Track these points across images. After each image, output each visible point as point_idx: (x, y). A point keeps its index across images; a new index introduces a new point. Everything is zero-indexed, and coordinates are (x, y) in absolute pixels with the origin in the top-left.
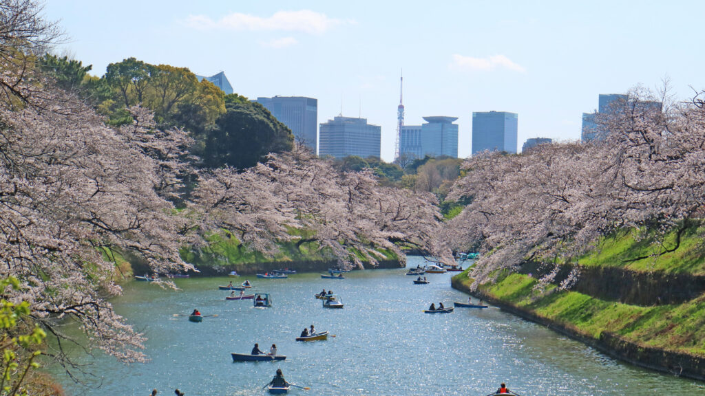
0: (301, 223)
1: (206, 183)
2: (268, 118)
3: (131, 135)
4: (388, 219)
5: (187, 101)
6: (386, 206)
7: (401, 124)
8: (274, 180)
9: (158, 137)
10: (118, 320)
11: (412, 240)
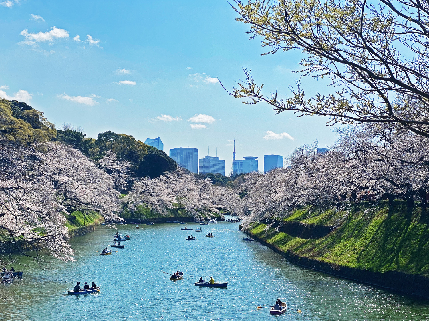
0: (178, 201)
1: (137, 183)
2: (166, 157)
3: (107, 163)
4: (216, 200)
5: (131, 149)
6: (216, 194)
7: (234, 159)
8: (167, 183)
9: (118, 164)
10: (65, 242)
11: (227, 209)
